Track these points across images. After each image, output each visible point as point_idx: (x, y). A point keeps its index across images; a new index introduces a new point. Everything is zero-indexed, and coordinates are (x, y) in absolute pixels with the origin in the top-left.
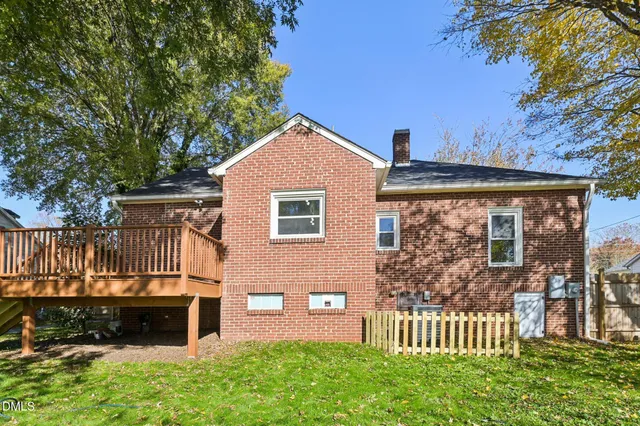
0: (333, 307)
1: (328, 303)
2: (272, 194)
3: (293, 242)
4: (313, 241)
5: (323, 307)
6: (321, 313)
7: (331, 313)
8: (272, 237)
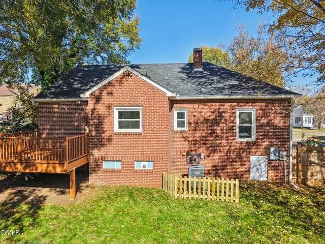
0: (147, 168)
1: (144, 166)
2: (114, 108)
3: (126, 134)
4: (135, 134)
5: (142, 168)
6: (140, 171)
7: (146, 172)
8: (115, 131)
